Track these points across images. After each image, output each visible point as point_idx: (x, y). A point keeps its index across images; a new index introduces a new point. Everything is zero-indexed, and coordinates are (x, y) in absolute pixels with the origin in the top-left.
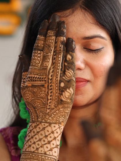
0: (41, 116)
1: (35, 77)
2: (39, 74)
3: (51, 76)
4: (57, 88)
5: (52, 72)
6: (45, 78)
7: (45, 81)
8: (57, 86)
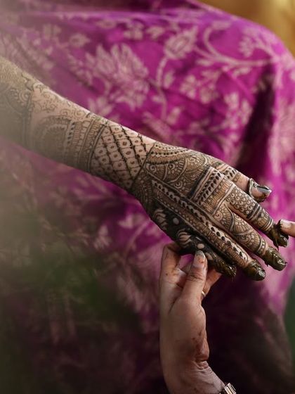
0: (152, 170)
1: (212, 188)
2: (211, 197)
3: (196, 214)
4: (177, 211)
5: (201, 218)
6: (200, 204)
7: (196, 201)
8: (178, 213)
